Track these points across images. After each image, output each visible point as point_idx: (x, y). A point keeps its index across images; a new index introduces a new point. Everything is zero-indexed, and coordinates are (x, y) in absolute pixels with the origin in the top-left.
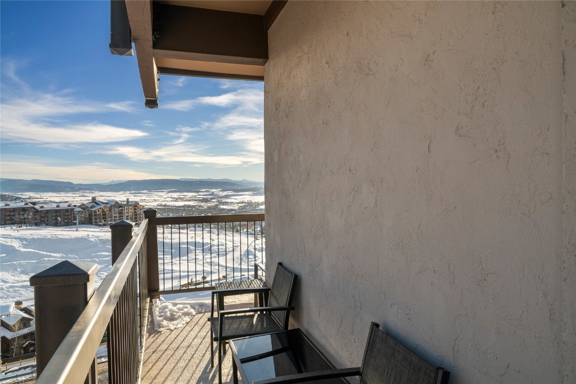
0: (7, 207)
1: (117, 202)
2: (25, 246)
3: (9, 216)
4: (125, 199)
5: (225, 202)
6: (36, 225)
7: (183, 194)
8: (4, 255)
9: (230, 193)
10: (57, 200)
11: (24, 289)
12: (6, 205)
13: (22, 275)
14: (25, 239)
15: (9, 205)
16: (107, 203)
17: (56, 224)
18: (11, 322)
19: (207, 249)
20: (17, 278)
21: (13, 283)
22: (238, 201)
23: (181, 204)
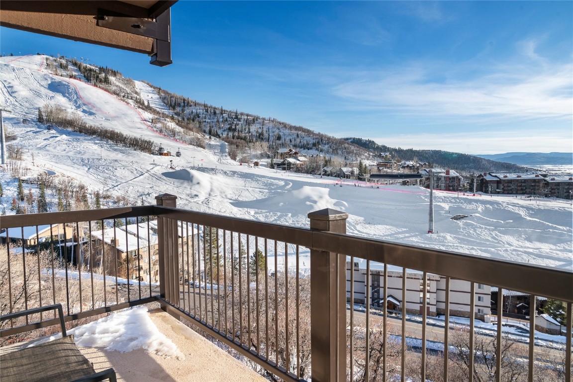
0: (519, 178)
2: (531, 215)
3: (520, 186)
6: (546, 196)
8: (511, 221)
11: (527, 255)
12: (518, 177)
13: (526, 242)
14: (532, 209)
15: (520, 177)
17: (567, 197)
20: (520, 244)
21: (516, 247)
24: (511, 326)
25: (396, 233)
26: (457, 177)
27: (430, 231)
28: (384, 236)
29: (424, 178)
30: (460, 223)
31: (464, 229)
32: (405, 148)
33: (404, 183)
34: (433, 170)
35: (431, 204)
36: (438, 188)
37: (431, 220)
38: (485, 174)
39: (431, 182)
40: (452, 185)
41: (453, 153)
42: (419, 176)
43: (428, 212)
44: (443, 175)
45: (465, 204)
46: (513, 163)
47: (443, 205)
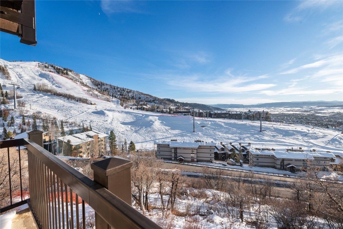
1: (259, 112)
2: (225, 125)
4: (262, 110)
5: (320, 112)
6: (230, 118)
7: (293, 108)
8: (219, 127)
9: (323, 108)
10: (238, 110)
12: (221, 112)
16: (255, 112)
17: (236, 119)
18: (219, 148)
19: (305, 135)
22: (329, 112)
23: (292, 113)
24: (220, 164)
25: (182, 133)
26: (202, 112)
27: (194, 132)
28: (178, 134)
29: (191, 113)
30: (204, 128)
31: (205, 130)
32: (185, 102)
33: (185, 115)
34: (194, 110)
35: (194, 122)
36: (196, 116)
37: (194, 128)
38: (211, 111)
39: (193, 114)
40: (200, 115)
41: (201, 104)
42: (190, 112)
43: (193, 125)
44: (197, 111)
45: (205, 122)
46: (219, 108)
47: (198, 122)
